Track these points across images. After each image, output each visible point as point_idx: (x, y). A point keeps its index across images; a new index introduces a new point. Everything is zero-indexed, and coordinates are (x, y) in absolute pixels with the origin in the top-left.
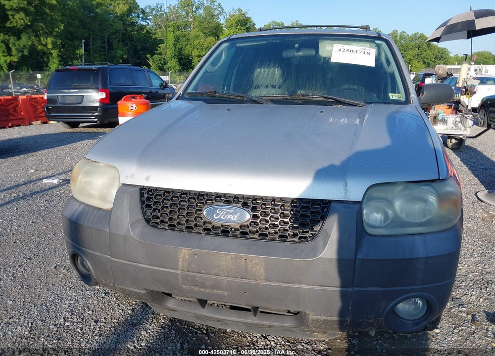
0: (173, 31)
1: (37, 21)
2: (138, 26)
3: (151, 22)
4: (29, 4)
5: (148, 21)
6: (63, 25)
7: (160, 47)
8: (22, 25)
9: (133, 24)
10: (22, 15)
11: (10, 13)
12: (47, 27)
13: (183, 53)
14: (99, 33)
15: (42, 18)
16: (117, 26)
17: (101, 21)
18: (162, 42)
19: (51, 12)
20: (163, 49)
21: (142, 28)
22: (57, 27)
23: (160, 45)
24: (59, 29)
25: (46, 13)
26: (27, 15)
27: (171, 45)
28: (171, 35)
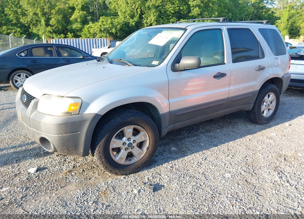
0: (289, 11)
1: (204, 11)
2: (266, 9)
3: (275, 5)
4: (202, 2)
5: (273, 5)
6: (217, 12)
7: (277, 22)
8: (197, 14)
9: (263, 8)
10: (197, 8)
11: (192, 8)
12: (209, 15)
13: (295, 25)
14: (238, 16)
15: (207, 9)
16: (250, 10)
17: (241, 8)
18: (279, 18)
19: (213, 6)
20: (279, 24)
21: (269, 10)
22: (214, 14)
23: (277, 21)
24: (215, 15)
25: (210, 7)
26: (199, 9)
27: (285, 20)
28: (287, 13)
